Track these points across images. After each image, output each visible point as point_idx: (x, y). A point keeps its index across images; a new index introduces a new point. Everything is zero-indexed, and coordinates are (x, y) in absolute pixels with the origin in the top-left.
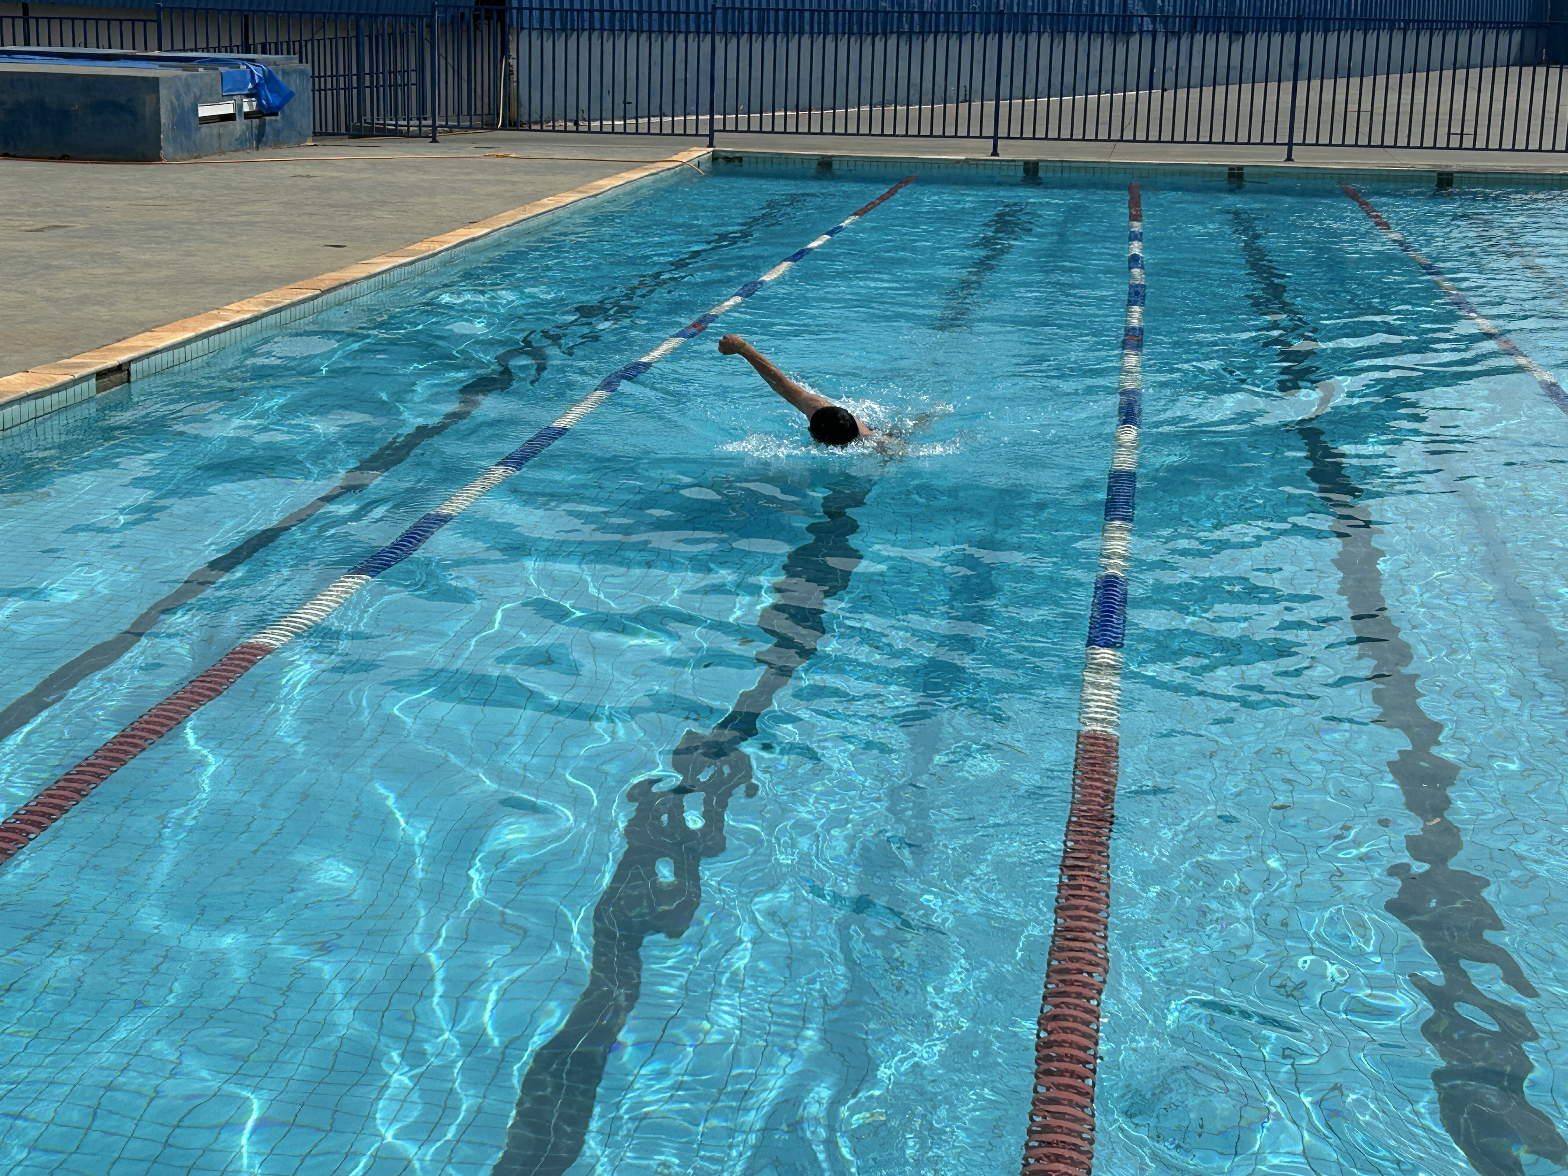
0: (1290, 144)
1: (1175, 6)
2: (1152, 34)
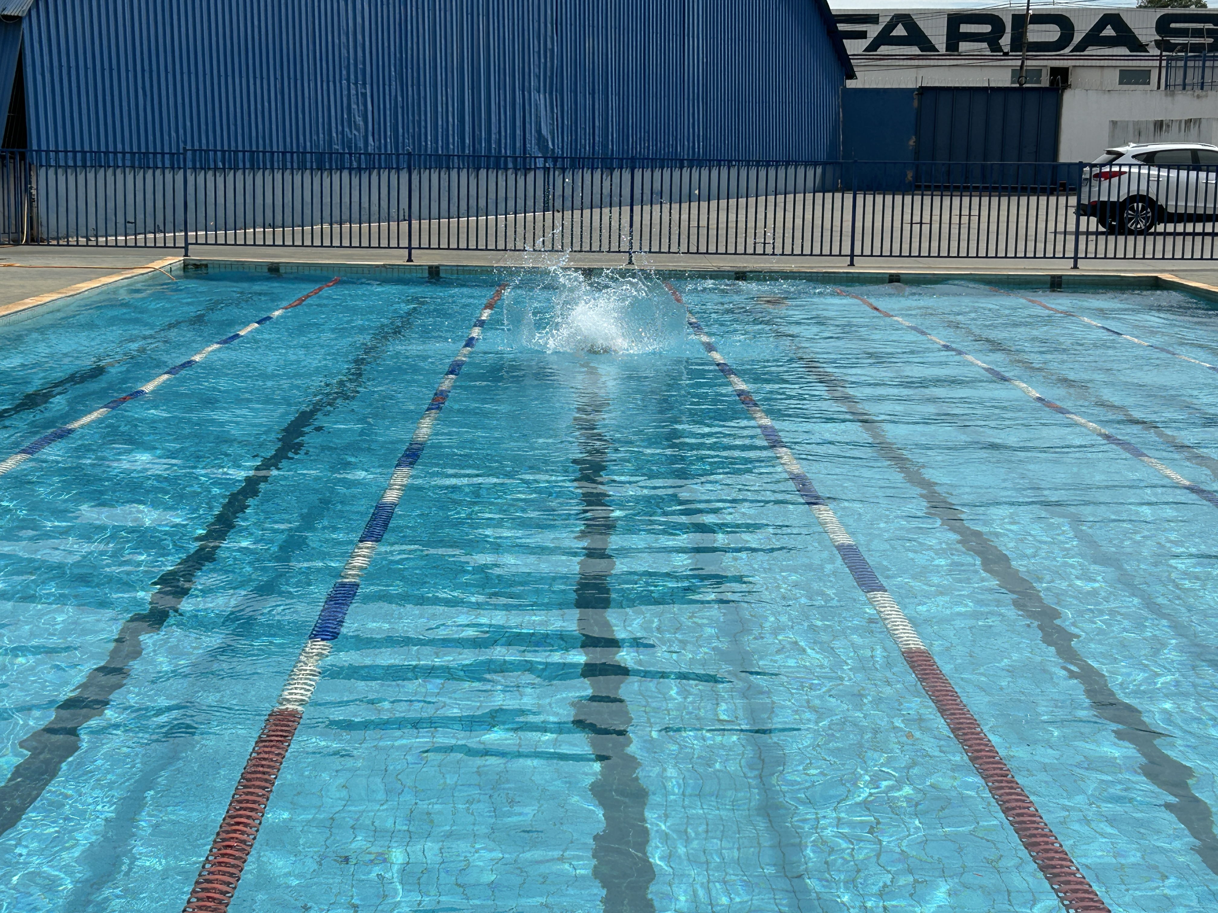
0: (631, 252)
1: (563, 149)
2: (546, 170)
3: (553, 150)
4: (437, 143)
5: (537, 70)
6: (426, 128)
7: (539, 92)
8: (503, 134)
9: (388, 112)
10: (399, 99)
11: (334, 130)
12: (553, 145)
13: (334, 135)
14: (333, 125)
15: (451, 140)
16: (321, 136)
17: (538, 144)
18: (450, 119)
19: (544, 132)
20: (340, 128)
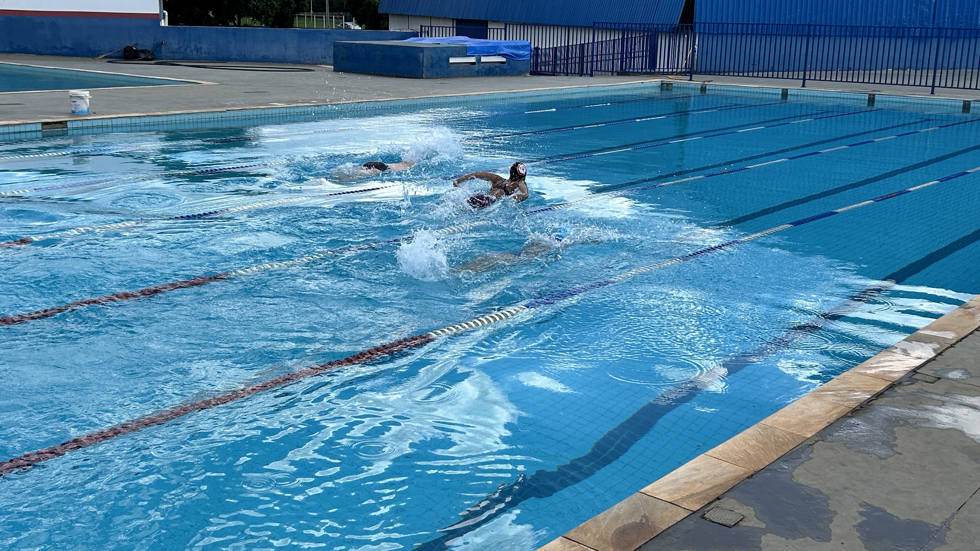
0: (933, 87)
11: (903, 14)
14: (904, 10)
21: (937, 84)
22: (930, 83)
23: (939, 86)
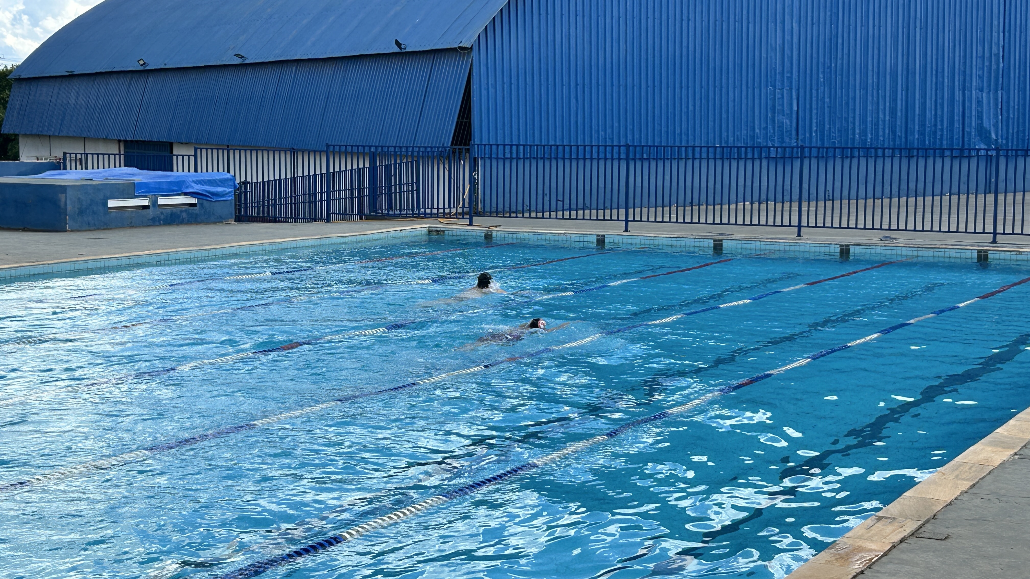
1: (1007, 138)
2: (988, 158)
3: (996, 140)
4: (866, 135)
5: (981, 72)
6: (854, 124)
7: (981, 90)
8: (939, 127)
9: (814, 112)
10: (827, 100)
11: (756, 127)
12: (997, 136)
13: (757, 131)
14: (757, 122)
15: (881, 133)
16: (744, 132)
17: (980, 136)
18: (881, 116)
19: (986, 124)
20: (763, 125)
21: (804, 223)
22: (795, 222)
23: (808, 226)
